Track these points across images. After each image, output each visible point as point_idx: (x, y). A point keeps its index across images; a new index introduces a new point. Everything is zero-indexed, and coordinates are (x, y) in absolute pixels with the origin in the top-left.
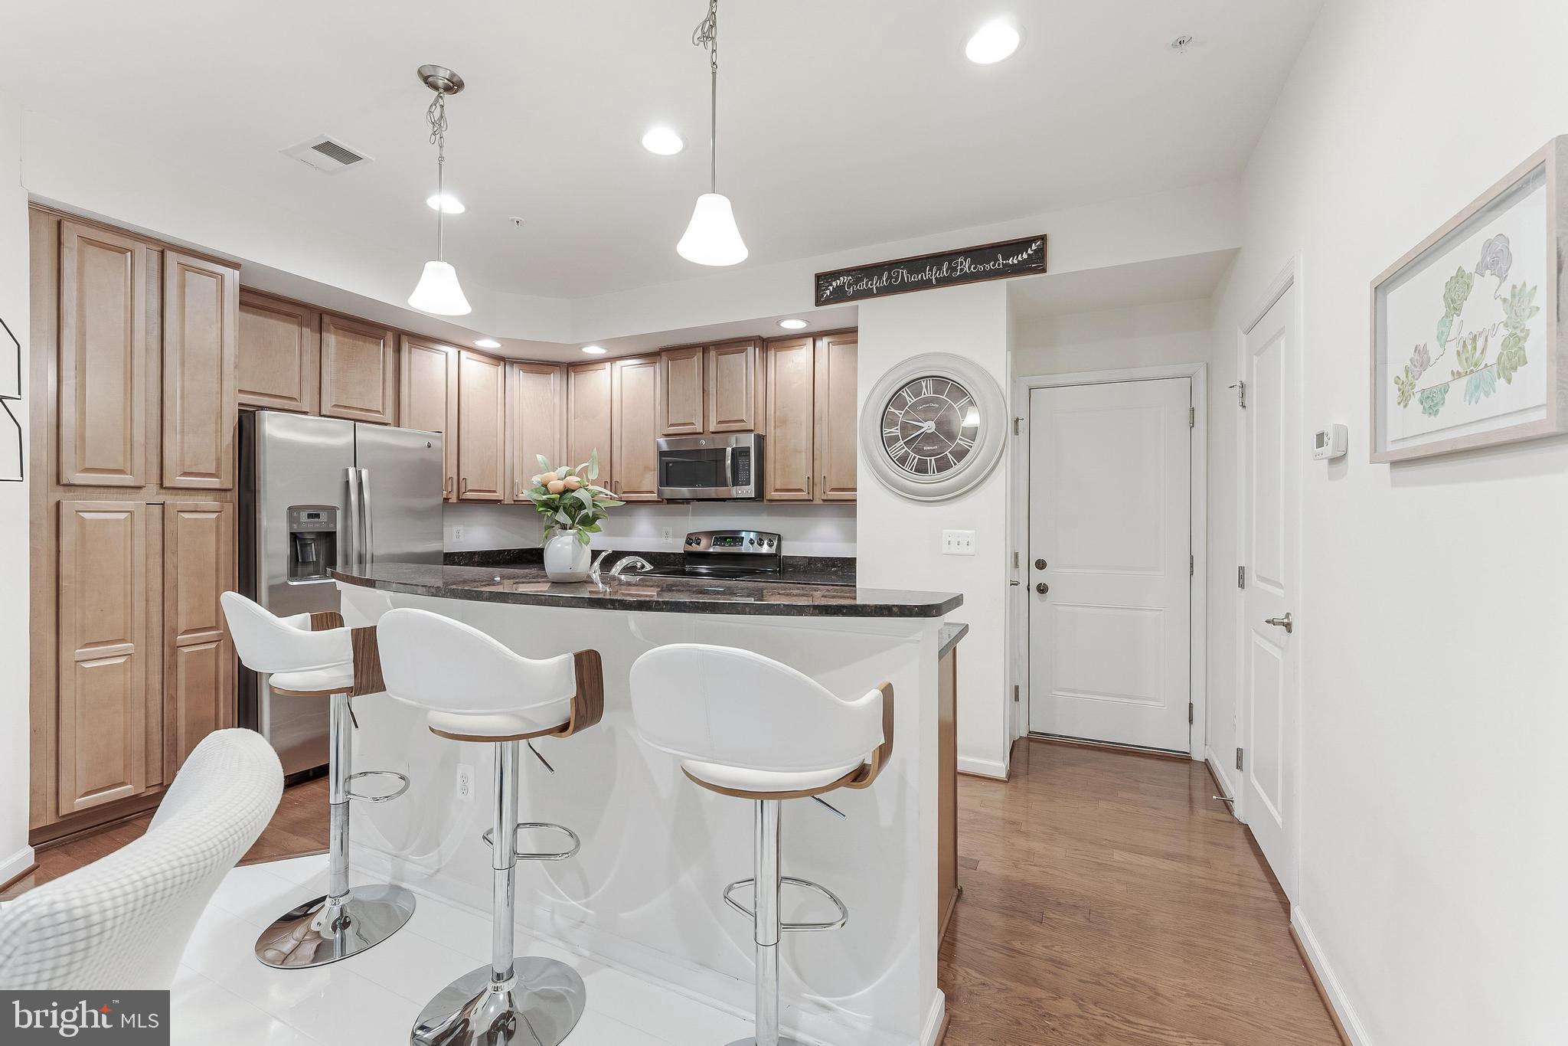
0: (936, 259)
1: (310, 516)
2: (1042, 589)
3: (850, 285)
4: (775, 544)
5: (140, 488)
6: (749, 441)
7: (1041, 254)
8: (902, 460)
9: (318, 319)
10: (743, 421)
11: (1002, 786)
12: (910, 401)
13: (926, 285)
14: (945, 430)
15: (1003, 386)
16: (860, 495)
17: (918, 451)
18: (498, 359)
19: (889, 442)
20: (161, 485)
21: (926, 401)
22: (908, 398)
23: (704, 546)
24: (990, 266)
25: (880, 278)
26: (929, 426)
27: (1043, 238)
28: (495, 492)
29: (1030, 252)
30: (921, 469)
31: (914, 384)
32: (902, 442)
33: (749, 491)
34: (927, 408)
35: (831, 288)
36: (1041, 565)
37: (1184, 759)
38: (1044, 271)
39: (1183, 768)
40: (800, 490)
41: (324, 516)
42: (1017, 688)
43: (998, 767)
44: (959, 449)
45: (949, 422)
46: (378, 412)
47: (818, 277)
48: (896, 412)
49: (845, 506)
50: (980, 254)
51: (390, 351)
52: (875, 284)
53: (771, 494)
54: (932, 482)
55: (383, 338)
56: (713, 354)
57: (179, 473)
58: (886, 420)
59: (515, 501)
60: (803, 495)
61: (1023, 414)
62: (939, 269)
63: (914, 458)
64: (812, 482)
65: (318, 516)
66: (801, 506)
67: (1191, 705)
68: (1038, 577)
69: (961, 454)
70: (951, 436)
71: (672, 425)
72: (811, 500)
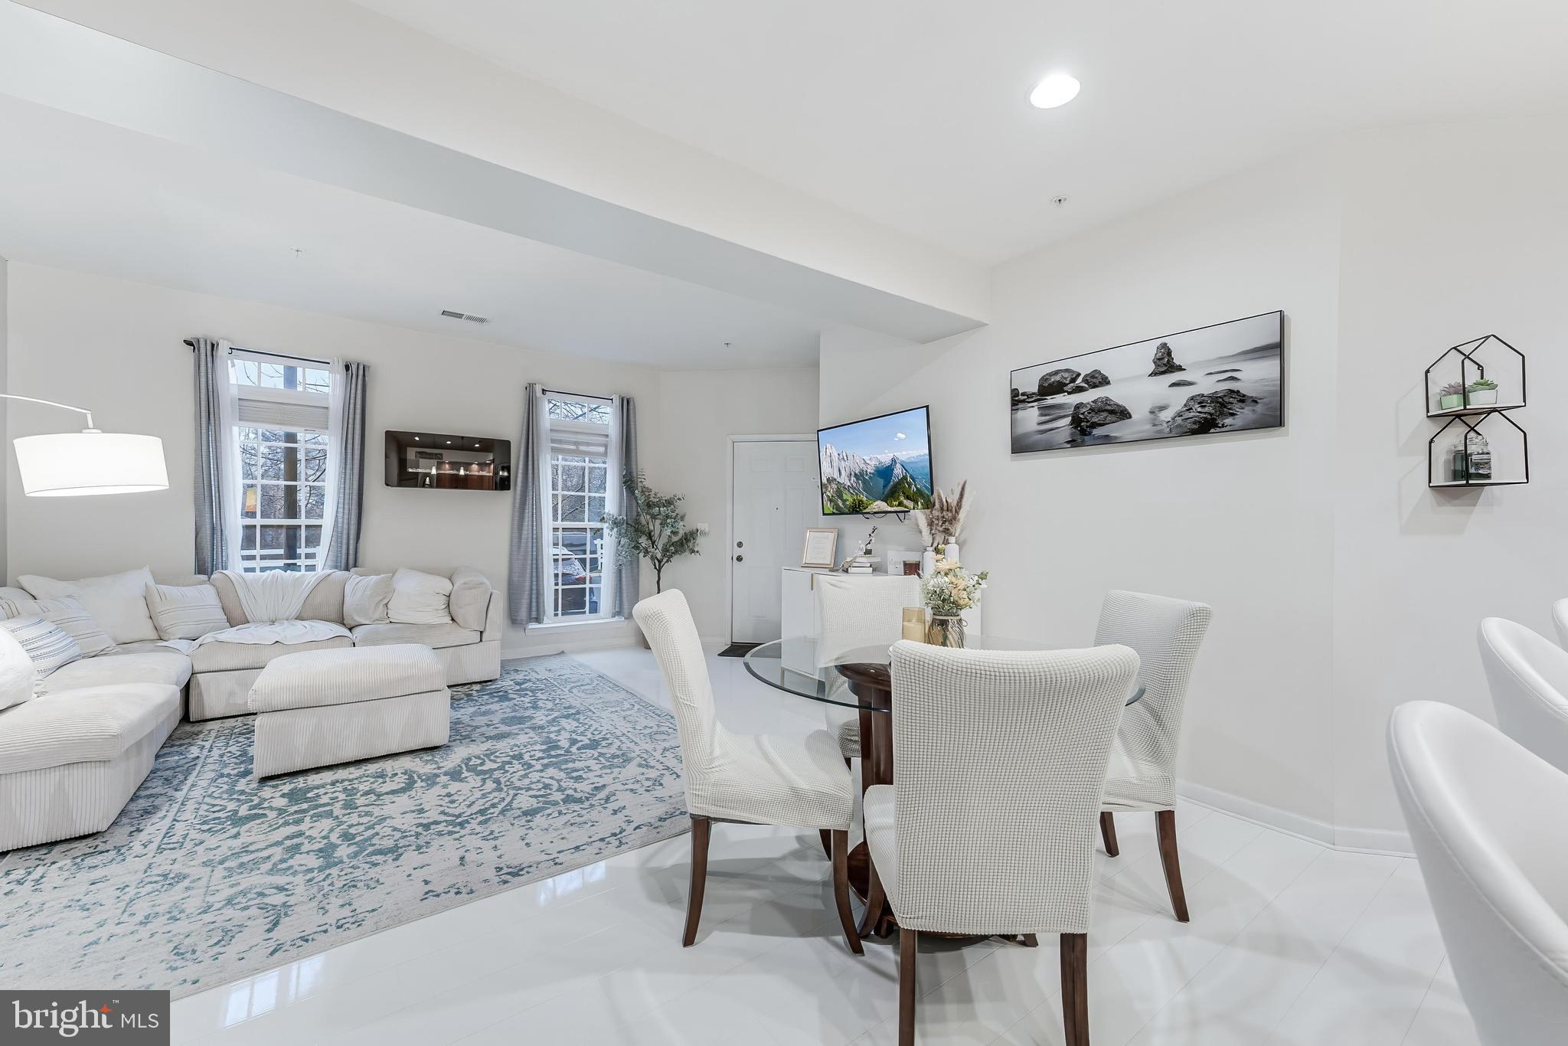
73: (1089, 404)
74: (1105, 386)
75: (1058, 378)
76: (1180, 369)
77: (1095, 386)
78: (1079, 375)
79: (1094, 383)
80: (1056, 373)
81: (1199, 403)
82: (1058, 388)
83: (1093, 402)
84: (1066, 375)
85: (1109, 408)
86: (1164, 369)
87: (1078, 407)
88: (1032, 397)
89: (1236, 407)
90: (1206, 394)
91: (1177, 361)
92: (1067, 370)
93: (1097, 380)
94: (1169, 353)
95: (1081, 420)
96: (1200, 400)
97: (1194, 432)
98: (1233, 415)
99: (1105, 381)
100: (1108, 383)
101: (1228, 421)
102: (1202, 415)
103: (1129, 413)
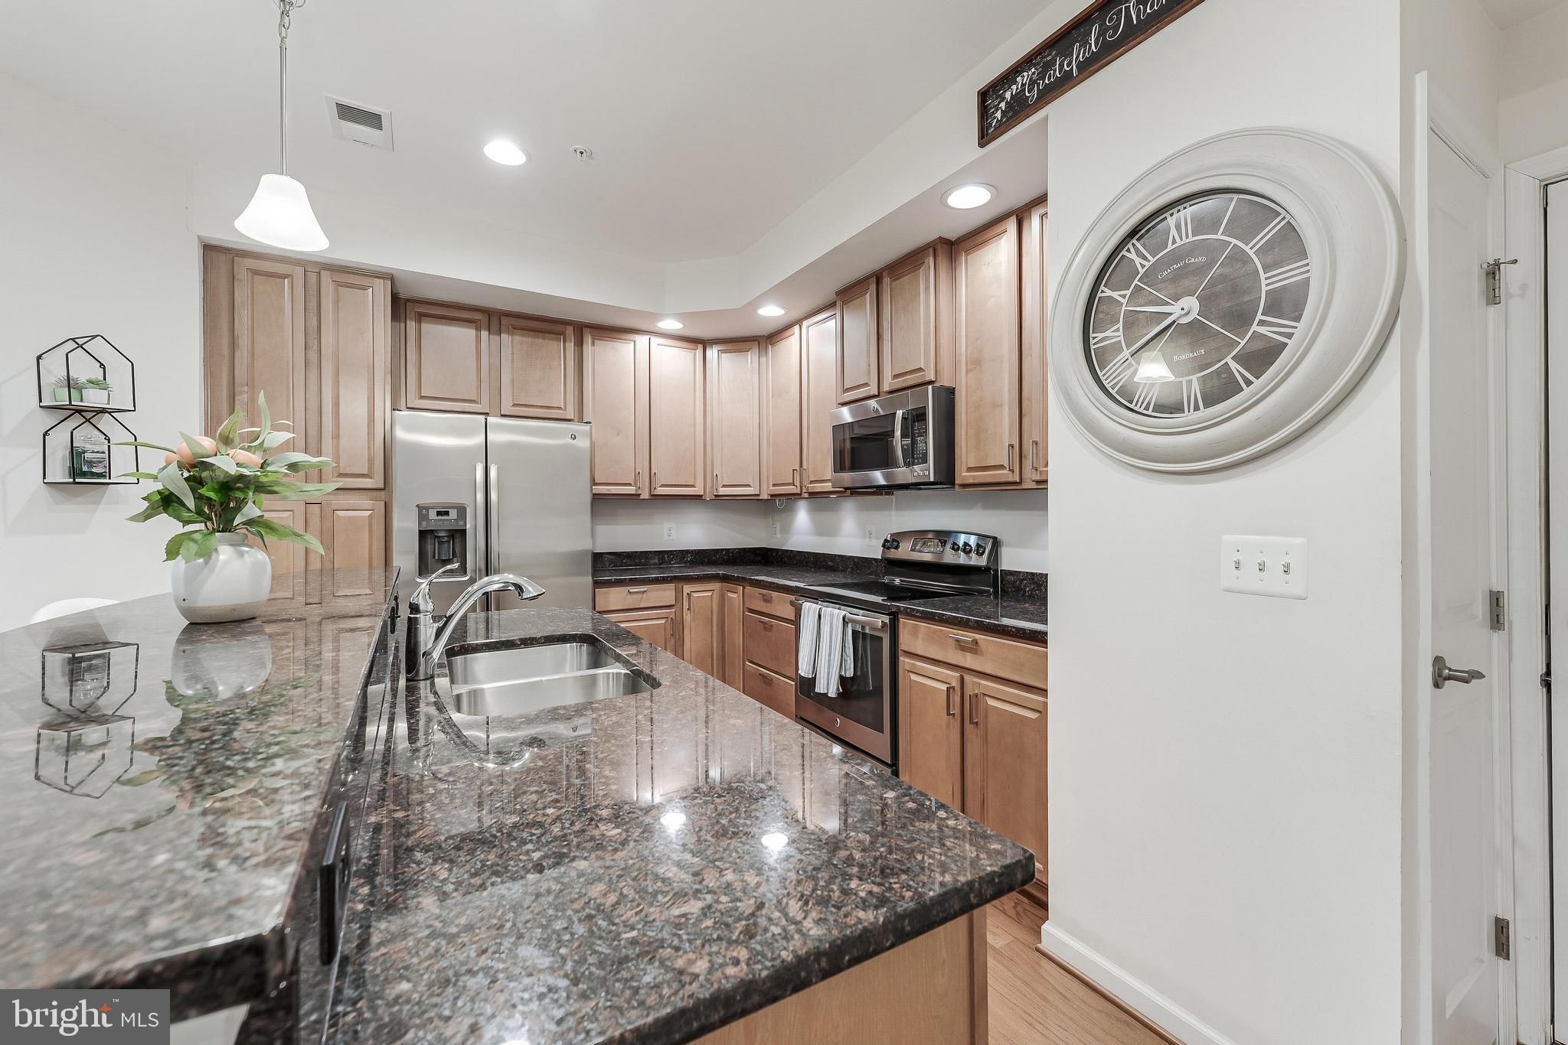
1: (439, 513)
3: (1033, 84)
8: (1130, 392)
9: (496, 323)
10: (920, 370)
12: (1144, 264)
13: (1176, 7)
18: (693, 341)
19: (1100, 359)
21: (1176, 256)
22: (1138, 261)
23: (905, 551)
25: (1084, 42)
26: (1183, 309)
28: (693, 486)
31: (1150, 224)
32: (1126, 354)
33: (927, 470)
34: (1180, 269)
35: (1002, 105)
40: (1001, 468)
41: (453, 514)
44: (1259, 346)
46: (560, 408)
47: (983, 95)
48: (1115, 295)
49: (1040, 491)
51: (571, 346)
52: (1077, 58)
53: (962, 475)
54: (1191, 430)
55: (563, 333)
56: (886, 281)
57: (336, 475)
58: (1094, 315)
59: (716, 496)
60: (1004, 475)
63: (1157, 384)
64: (1019, 452)
65: (447, 513)
69: (1261, 359)
70: (1242, 322)
71: (848, 390)
72: (1015, 483)
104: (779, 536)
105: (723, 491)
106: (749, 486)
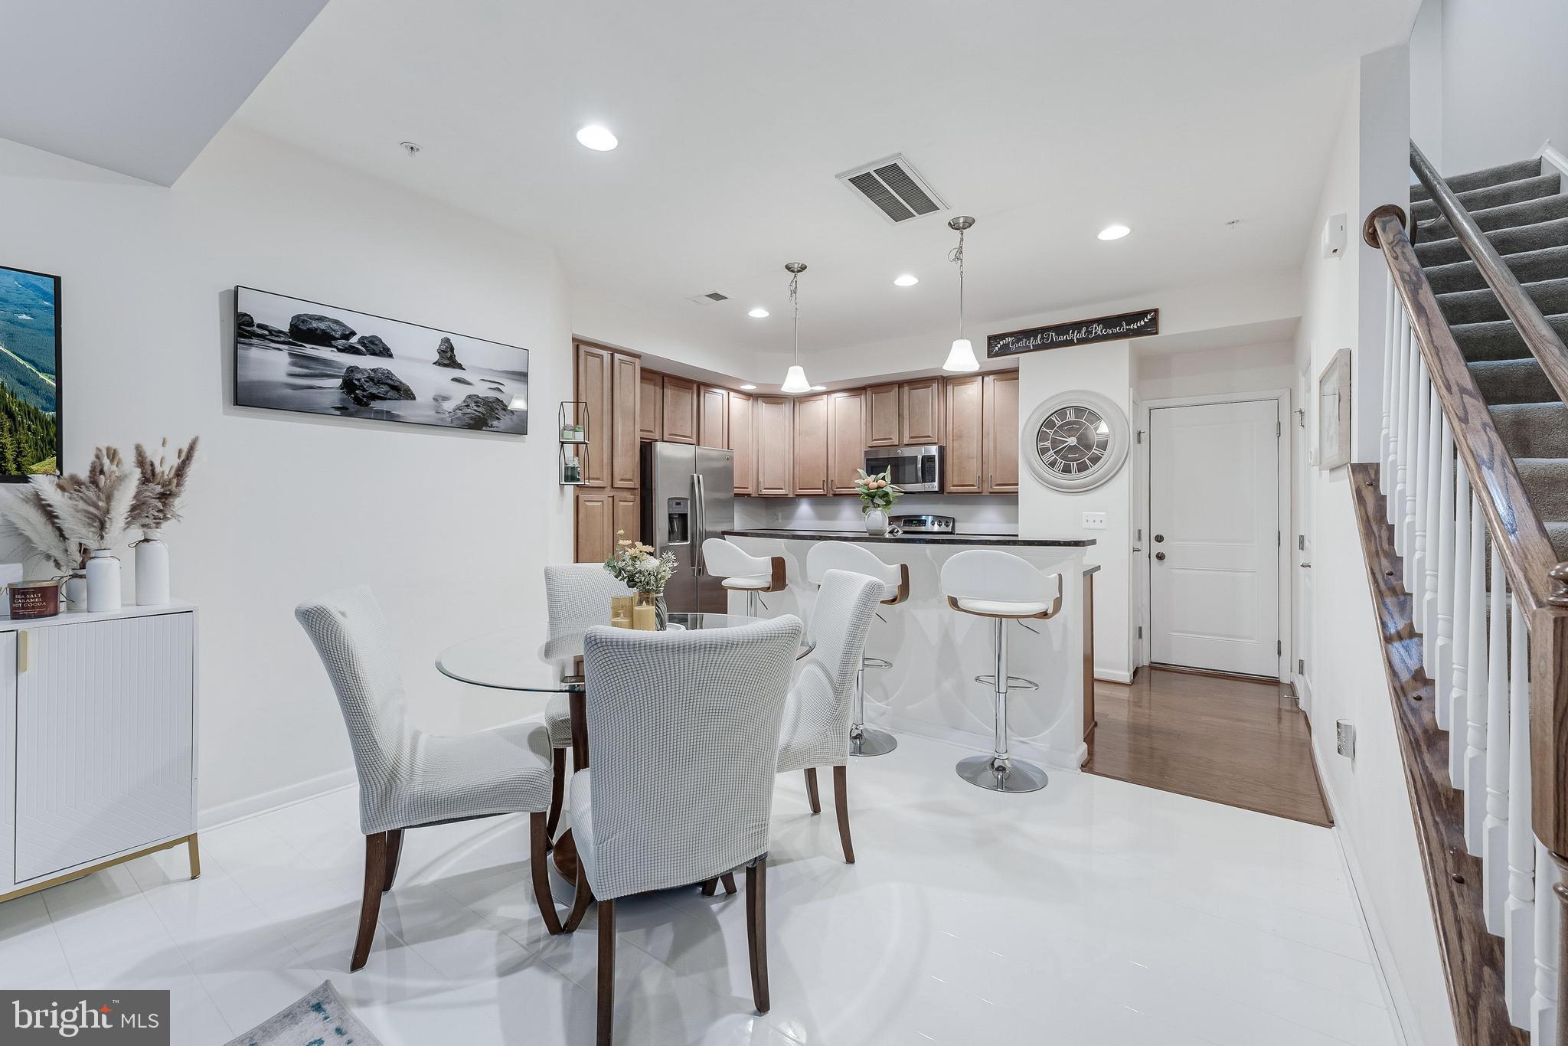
0: (1077, 326)
1: (677, 504)
2: (1160, 557)
3: (1013, 344)
4: (951, 524)
5: (604, 488)
6: (933, 450)
7: (1154, 321)
8: (1052, 464)
9: (661, 381)
10: (929, 436)
11: (1127, 689)
12: (1058, 423)
13: (1069, 343)
14: (1085, 444)
15: (1127, 413)
16: (1021, 488)
17: (1064, 458)
18: (749, 396)
19: (1043, 451)
20: (612, 486)
21: (1069, 423)
22: (1056, 421)
24: (1117, 330)
25: (1035, 339)
26: (1072, 441)
27: (1156, 311)
28: (749, 487)
29: (1146, 320)
30: (1067, 470)
31: (1061, 412)
32: (1052, 452)
33: (935, 486)
34: (1070, 428)
35: (999, 345)
36: (1159, 539)
37: (1274, 682)
38: (1157, 333)
39: (1273, 689)
40: (973, 485)
41: (683, 504)
42: (1140, 629)
43: (1126, 676)
44: (1094, 456)
45: (1087, 439)
47: (990, 338)
48: (1048, 431)
49: (1008, 497)
50: (1109, 322)
51: (695, 397)
52: (1032, 342)
53: (949, 488)
54: (1075, 479)
56: (906, 389)
57: (619, 479)
58: (1041, 436)
59: (759, 495)
60: (975, 489)
61: (1145, 428)
62: (1079, 332)
63: (1061, 463)
64: (982, 480)
65: (680, 504)
66: (972, 497)
67: (1279, 642)
68: (1157, 548)
69: (1095, 460)
70: (1089, 447)
71: (875, 440)
72: (980, 493)
73: (366, 370)
74: (385, 357)
75: (323, 326)
76: (460, 367)
77: (374, 353)
78: (353, 333)
79: (374, 350)
80: (321, 319)
81: (475, 402)
82: (324, 339)
83: (372, 370)
84: (337, 327)
85: (390, 382)
86: (446, 362)
87: (352, 370)
88: (279, 336)
89: (501, 413)
90: (480, 396)
91: (459, 359)
92: (337, 322)
93: (375, 347)
94: (452, 349)
95: (356, 387)
96: (473, 399)
97: (470, 427)
98: (499, 419)
99: (386, 352)
100: (391, 356)
101: (495, 423)
102: (477, 414)
103: (413, 394)
104: (780, 521)
105: (765, 492)
106: (782, 489)
